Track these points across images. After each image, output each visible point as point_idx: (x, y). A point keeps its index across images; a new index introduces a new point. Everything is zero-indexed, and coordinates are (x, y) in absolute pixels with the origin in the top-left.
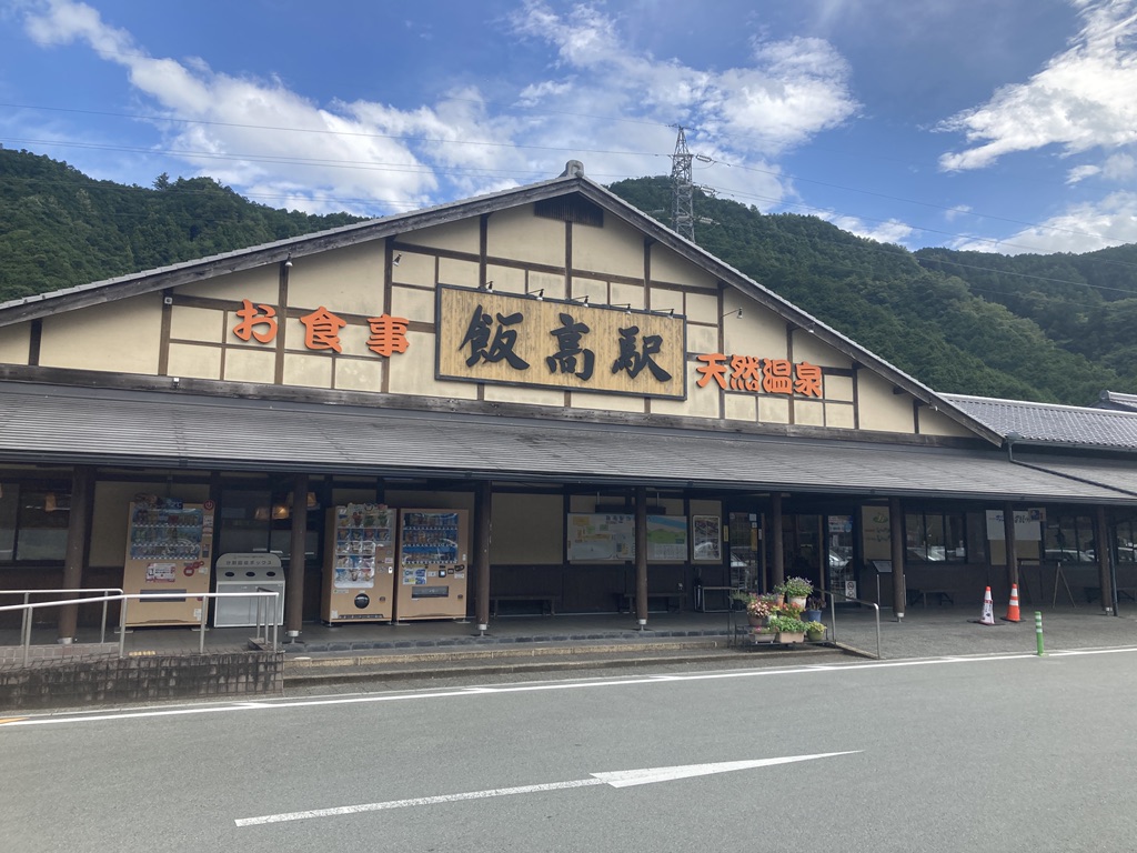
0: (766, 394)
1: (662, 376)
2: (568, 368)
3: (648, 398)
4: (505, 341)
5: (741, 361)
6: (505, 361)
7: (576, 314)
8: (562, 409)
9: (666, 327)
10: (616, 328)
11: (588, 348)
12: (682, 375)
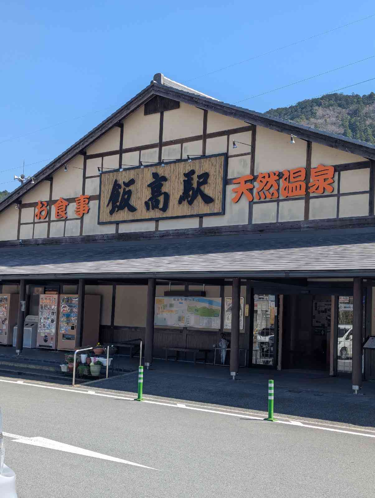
0: (285, 199)
1: (208, 200)
2: (156, 206)
3: (201, 216)
4: (126, 197)
5: (264, 177)
6: (126, 208)
7: (161, 171)
8: (154, 232)
9: (212, 165)
10: (182, 174)
11: (167, 191)
12: (221, 197)
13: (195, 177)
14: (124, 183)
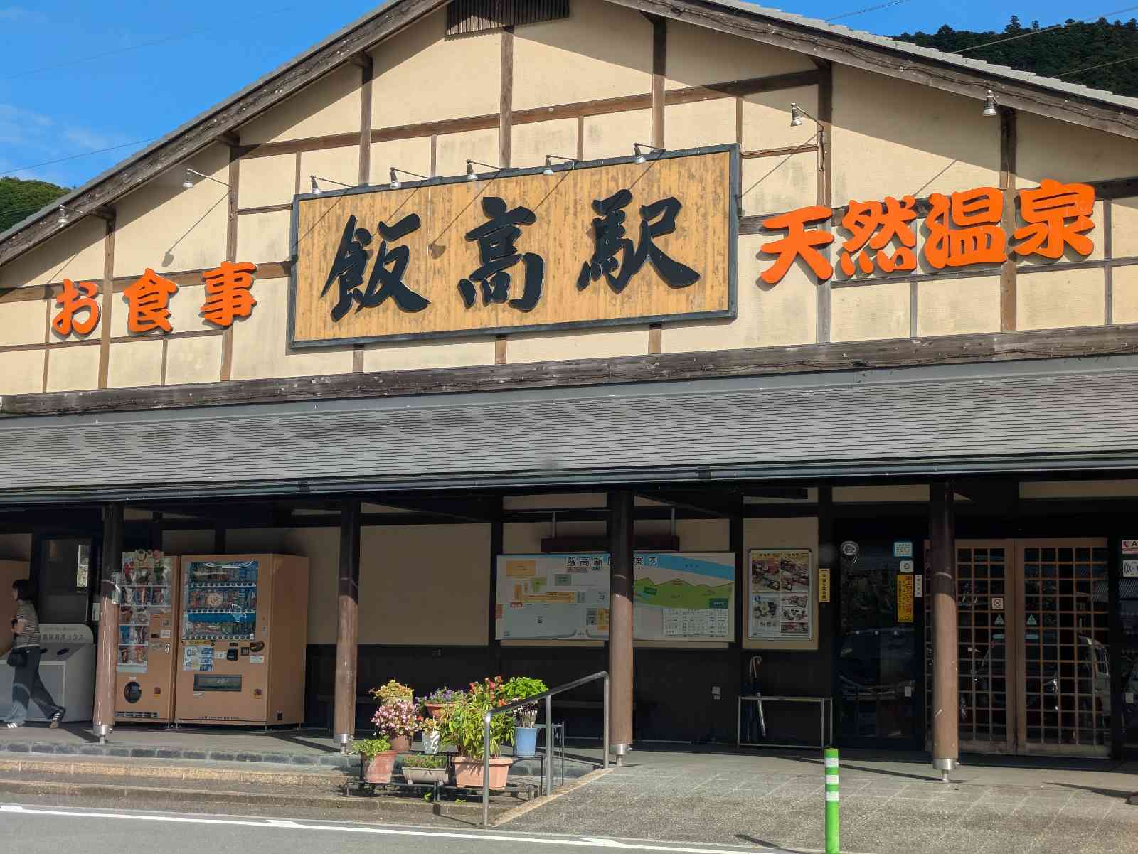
0: (935, 274)
1: (679, 276)
2: (497, 295)
3: (655, 324)
4: (390, 267)
5: (868, 212)
6: (390, 302)
7: (512, 194)
8: (491, 369)
9: (691, 176)
10: (587, 203)
11: (534, 250)
12: (723, 265)
13: (632, 212)
14: (382, 225)
